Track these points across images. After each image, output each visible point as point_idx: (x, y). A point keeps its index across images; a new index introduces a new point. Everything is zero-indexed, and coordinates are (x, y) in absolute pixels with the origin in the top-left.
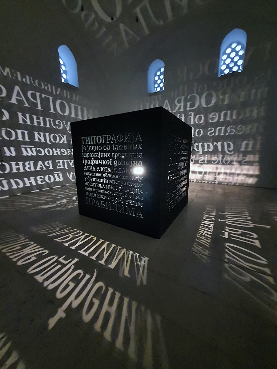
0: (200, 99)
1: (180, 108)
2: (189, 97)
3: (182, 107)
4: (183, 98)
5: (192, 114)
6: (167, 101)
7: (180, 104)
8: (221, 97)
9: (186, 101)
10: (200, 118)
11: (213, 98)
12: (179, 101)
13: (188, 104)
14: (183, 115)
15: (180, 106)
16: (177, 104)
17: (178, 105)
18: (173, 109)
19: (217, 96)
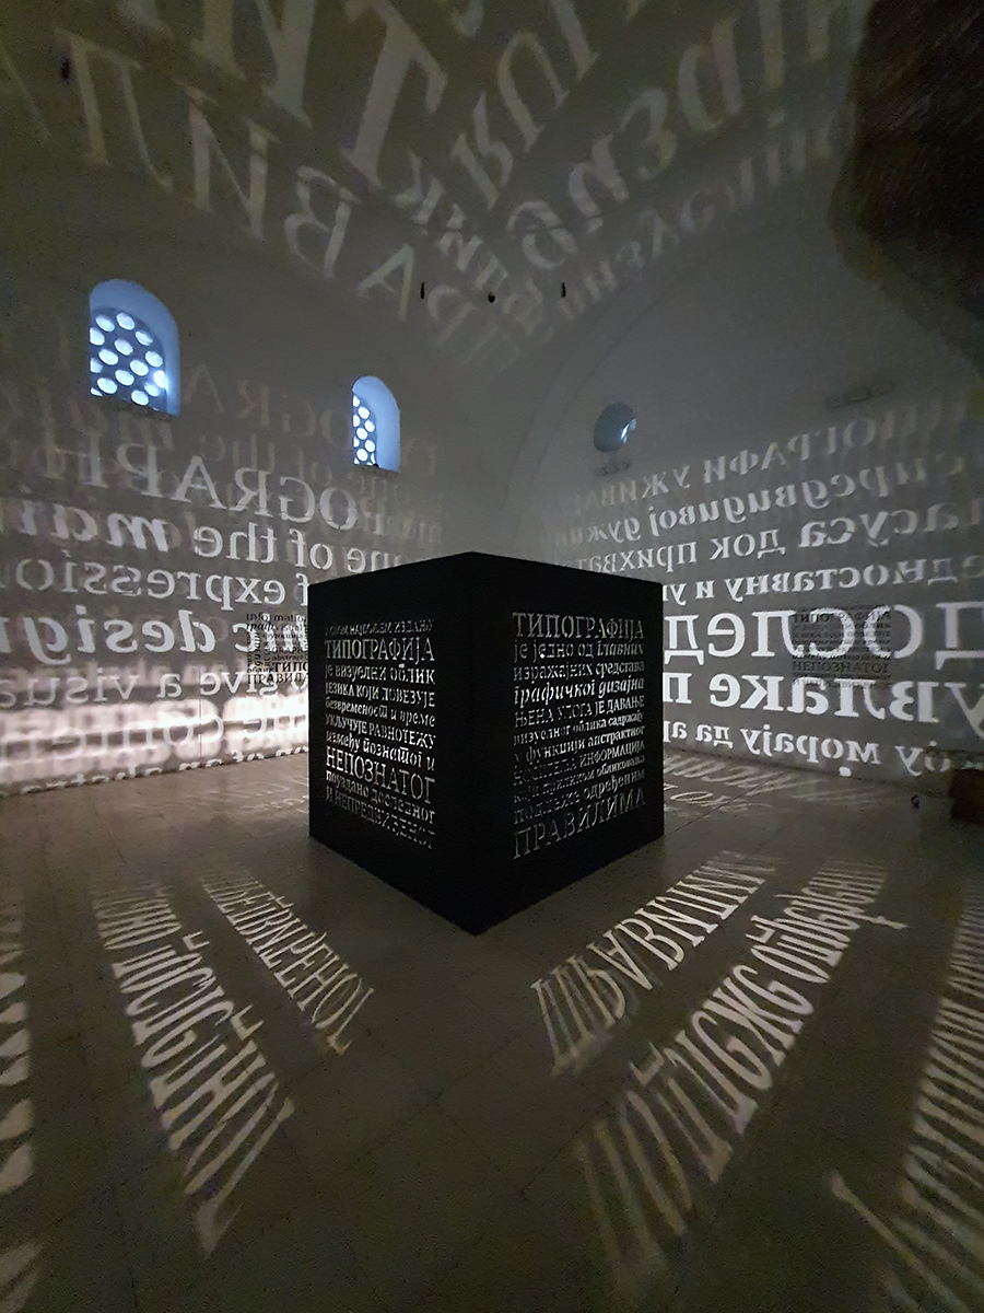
0: (317, 501)
1: (254, 503)
2: (283, 481)
3: (263, 503)
4: (262, 475)
5: (300, 535)
6: (197, 461)
7: (255, 494)
8: (368, 515)
9: (272, 486)
10: (323, 554)
11: (349, 510)
12: (251, 481)
13: (284, 501)
14: (270, 531)
15: (256, 498)
16: (244, 488)
17: (249, 494)
18: (230, 499)
19: (358, 508)
